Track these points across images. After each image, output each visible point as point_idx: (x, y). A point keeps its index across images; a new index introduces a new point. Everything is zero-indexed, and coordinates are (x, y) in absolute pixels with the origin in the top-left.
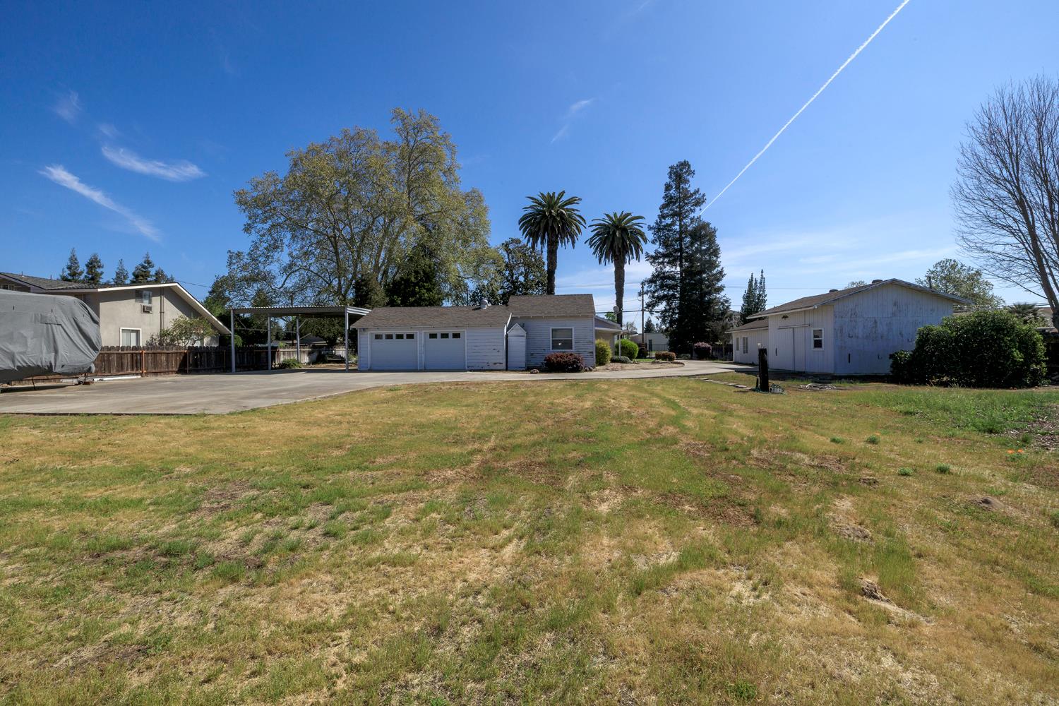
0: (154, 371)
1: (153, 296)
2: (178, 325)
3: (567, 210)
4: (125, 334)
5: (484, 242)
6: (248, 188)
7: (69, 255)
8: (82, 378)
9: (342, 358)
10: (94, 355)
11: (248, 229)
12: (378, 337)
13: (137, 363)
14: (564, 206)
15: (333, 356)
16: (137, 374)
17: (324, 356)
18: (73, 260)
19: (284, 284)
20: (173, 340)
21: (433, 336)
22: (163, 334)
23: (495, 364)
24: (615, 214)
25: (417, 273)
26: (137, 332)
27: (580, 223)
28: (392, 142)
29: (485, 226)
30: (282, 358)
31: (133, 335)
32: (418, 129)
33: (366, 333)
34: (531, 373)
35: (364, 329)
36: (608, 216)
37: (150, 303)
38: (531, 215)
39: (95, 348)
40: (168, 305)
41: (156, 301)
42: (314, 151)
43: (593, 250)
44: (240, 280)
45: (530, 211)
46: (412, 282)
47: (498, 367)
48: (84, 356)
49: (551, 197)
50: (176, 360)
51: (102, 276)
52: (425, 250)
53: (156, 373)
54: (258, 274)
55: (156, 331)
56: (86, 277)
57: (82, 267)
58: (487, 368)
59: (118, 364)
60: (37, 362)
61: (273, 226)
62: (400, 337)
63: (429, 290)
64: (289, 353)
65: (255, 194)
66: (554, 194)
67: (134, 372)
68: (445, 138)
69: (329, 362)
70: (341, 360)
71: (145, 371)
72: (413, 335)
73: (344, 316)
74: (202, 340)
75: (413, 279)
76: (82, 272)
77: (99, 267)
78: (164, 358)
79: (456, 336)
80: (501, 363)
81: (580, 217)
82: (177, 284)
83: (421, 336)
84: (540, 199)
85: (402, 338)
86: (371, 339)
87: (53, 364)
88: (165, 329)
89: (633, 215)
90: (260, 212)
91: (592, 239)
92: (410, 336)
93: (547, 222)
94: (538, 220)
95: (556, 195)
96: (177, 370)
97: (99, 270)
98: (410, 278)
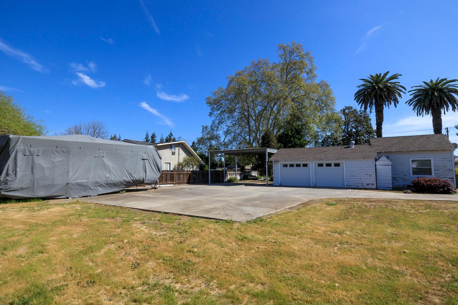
0: (178, 182)
1: (176, 147)
2: (185, 161)
3: (392, 83)
4: (166, 164)
5: (332, 109)
6: (211, 95)
7: (146, 133)
8: (153, 186)
9: (256, 177)
10: (159, 175)
11: (210, 114)
12: (286, 166)
13: (172, 178)
14: (387, 81)
15: (251, 176)
16: (172, 184)
17: (247, 176)
18: (147, 135)
19: (224, 140)
20: (182, 167)
21: (321, 165)
22: (179, 164)
23: (368, 184)
24: (431, 81)
25: (292, 130)
26: (170, 163)
27: (401, 91)
28: (277, 62)
29: (333, 100)
30: (229, 177)
31: (169, 165)
32: (292, 52)
33: (277, 163)
34: (405, 193)
35: (277, 161)
36: (425, 83)
37: (175, 150)
38: (363, 90)
39: (159, 171)
40: (181, 152)
41: (177, 149)
42: (239, 74)
43: (412, 107)
44: (206, 139)
45: (361, 88)
46: (289, 135)
47: (370, 186)
48: (155, 175)
49: (378, 76)
50: (187, 177)
51: (156, 141)
52: (295, 117)
53: (179, 184)
54: (214, 136)
55: (177, 163)
56: (151, 141)
57: (150, 138)
58: (362, 187)
59: (165, 178)
60: (139, 177)
61: (222, 112)
62: (298, 165)
63: (299, 139)
64: (231, 174)
65: (214, 98)
66: (380, 74)
67: (171, 183)
68: (307, 54)
69: (250, 179)
70: (256, 179)
71: (175, 182)
72: (307, 164)
73: (265, 154)
74: (193, 167)
75: (290, 134)
76: (150, 140)
77: (155, 137)
78: (182, 176)
79: (337, 165)
80: (372, 184)
81: (401, 86)
82: (184, 141)
83: (312, 165)
84: (369, 79)
85: (300, 166)
86: (281, 167)
87: (144, 179)
88: (180, 162)
89: (448, 79)
90: (216, 106)
91: (411, 100)
92: (305, 165)
93: (376, 92)
94: (370, 92)
95: (382, 75)
96: (187, 182)
97: (155, 139)
98: (288, 133)
